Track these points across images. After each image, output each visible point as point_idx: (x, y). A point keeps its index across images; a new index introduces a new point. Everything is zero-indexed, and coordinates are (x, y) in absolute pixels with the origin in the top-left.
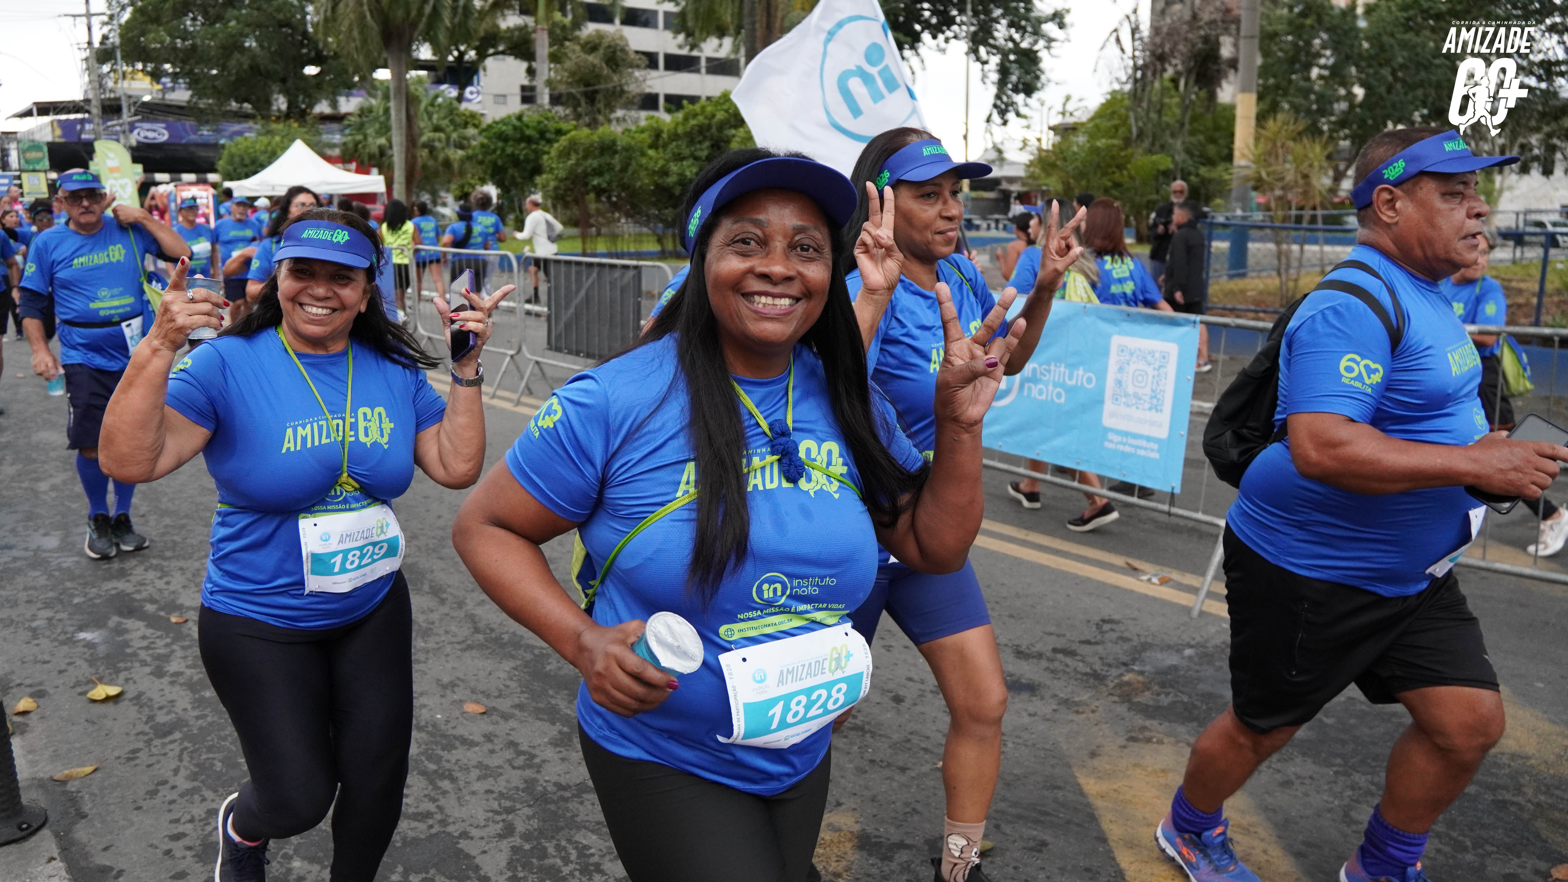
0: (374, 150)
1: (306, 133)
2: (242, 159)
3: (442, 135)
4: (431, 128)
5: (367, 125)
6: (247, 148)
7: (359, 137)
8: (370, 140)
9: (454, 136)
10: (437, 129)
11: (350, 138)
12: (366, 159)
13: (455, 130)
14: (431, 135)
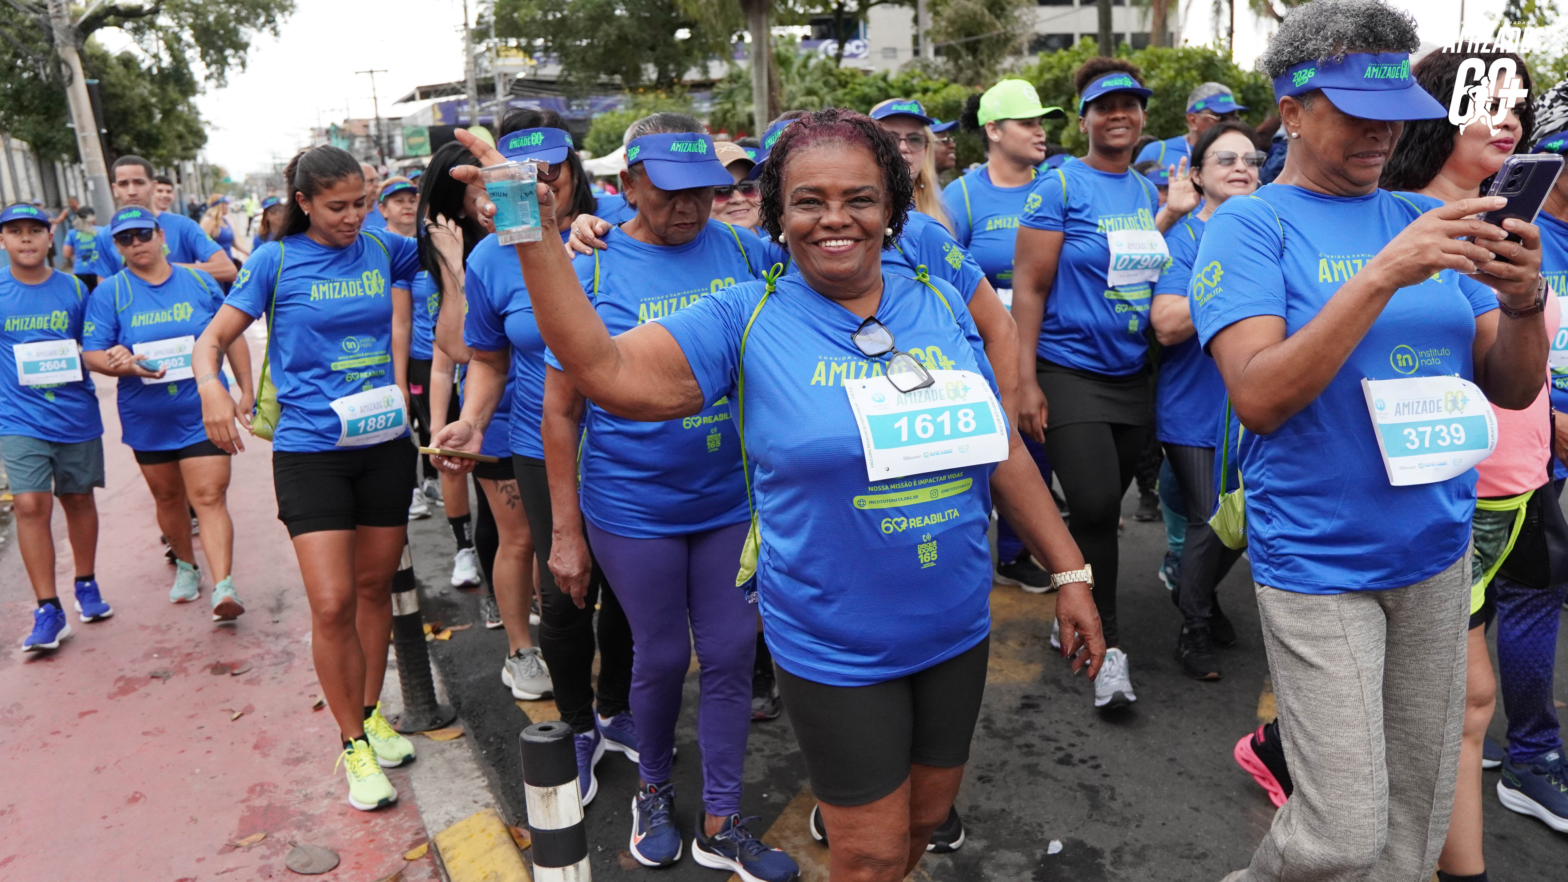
0: (743, 119)
1: (673, 104)
2: (608, 136)
3: (815, 99)
4: (803, 92)
5: (736, 92)
6: (613, 123)
7: (728, 106)
8: (739, 108)
9: (828, 98)
10: (810, 92)
11: (718, 107)
12: (735, 129)
13: (828, 93)
14: (803, 99)
